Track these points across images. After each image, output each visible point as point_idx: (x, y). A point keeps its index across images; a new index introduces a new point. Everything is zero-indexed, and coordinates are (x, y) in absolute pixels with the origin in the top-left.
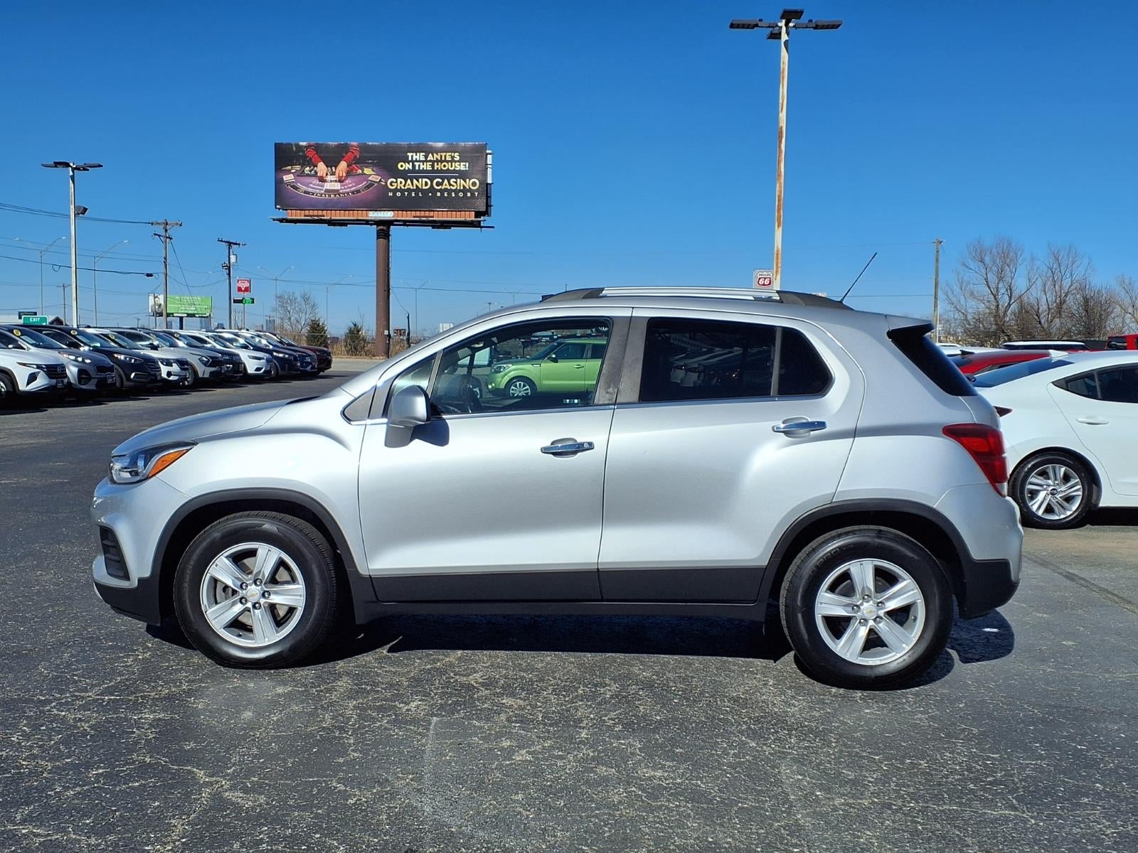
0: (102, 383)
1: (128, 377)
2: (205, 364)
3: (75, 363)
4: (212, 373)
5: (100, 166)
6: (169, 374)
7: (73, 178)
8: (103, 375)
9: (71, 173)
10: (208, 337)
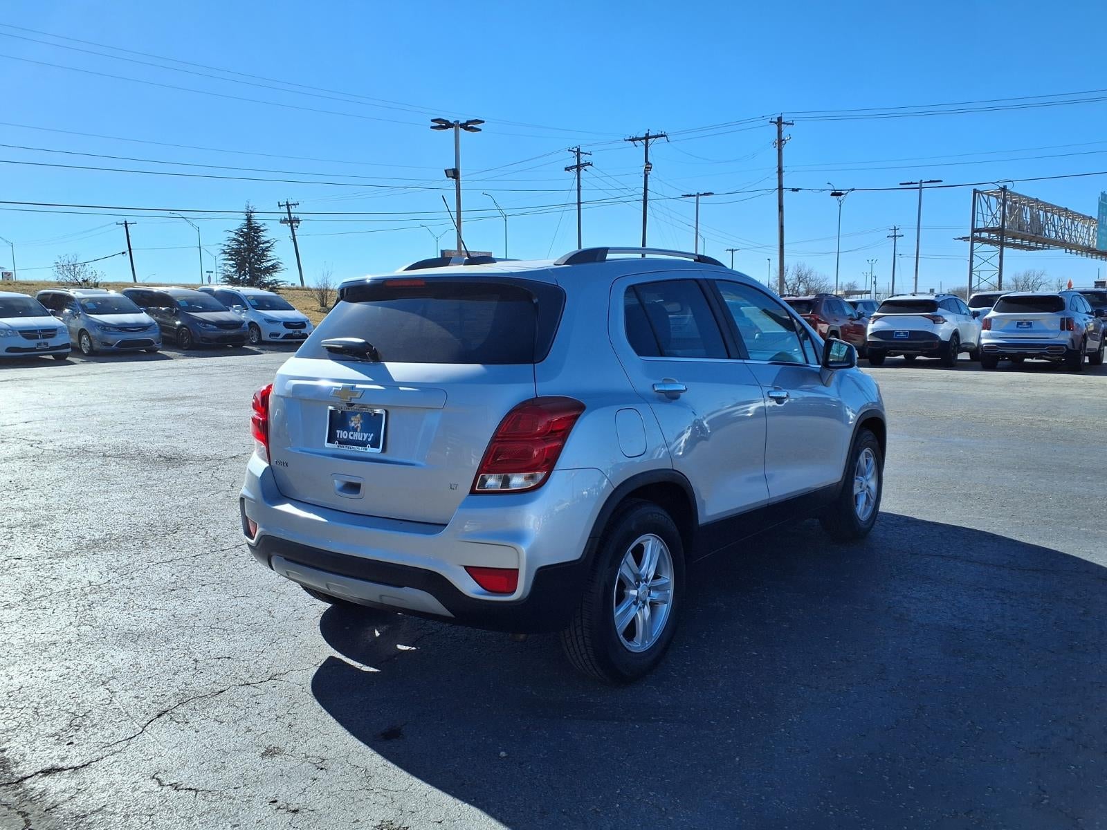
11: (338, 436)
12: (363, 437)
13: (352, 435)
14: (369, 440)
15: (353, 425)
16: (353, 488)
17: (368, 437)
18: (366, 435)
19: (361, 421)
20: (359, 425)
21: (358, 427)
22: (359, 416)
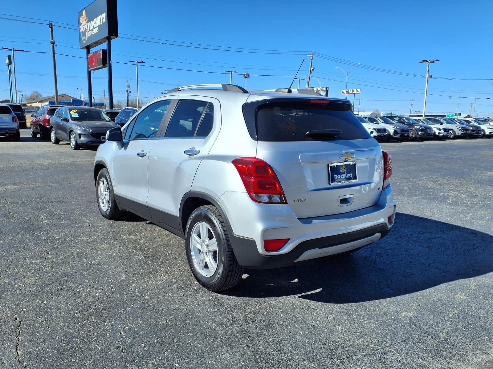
0: (402, 136)
1: (418, 134)
2: (460, 130)
3: (394, 128)
4: (462, 134)
5: (438, 60)
6: (439, 133)
7: (429, 65)
8: (403, 133)
9: (428, 64)
10: (472, 120)
11: (335, 178)
12: (348, 176)
13: (342, 176)
14: (351, 176)
15: (342, 171)
16: (344, 201)
17: (350, 175)
18: (349, 175)
19: (346, 169)
20: (345, 171)
21: (345, 172)
22: (344, 166)
